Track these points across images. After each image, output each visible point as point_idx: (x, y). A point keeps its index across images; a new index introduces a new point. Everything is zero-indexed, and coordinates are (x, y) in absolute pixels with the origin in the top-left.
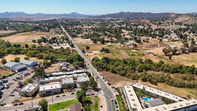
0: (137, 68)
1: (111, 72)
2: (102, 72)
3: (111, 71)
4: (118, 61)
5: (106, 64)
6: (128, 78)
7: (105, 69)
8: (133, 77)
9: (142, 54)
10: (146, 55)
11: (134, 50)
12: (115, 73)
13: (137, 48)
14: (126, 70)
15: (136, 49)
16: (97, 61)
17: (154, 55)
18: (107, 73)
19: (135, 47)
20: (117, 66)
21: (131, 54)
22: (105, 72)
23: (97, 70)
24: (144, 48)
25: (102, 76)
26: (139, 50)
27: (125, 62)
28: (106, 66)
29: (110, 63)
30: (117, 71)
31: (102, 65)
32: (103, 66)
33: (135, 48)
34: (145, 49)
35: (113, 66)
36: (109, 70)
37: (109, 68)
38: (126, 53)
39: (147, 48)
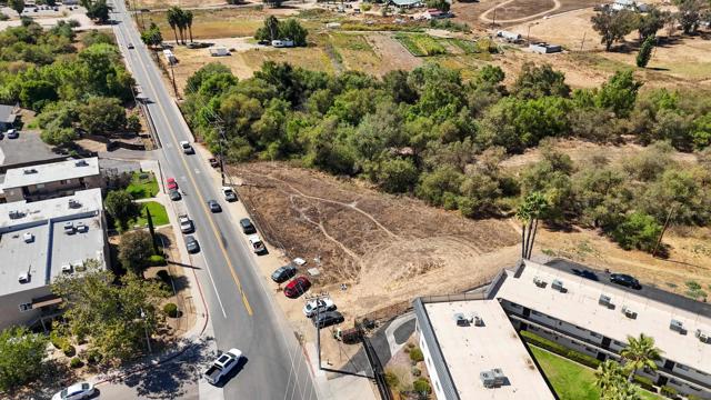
0: (485, 127)
1: (315, 163)
2: (244, 168)
3: (311, 157)
4: (360, 86)
5: (280, 109)
6: (439, 204)
7: (272, 147)
8: (474, 201)
9: (485, 48)
10: (508, 53)
11: (441, 27)
12: (344, 169)
13: (452, 21)
14: (421, 145)
15: (448, 26)
16: (214, 89)
17: (550, 51)
18: (286, 172)
19: (441, 16)
20: (354, 120)
21: (424, 46)
22: (269, 168)
23: (215, 154)
24: (483, 17)
25: (238, 204)
26: (467, 30)
27: (405, 94)
28: (280, 122)
29: (311, 103)
30: (354, 154)
31: (252, 120)
32: (258, 126)
33: (441, 22)
34: (494, 26)
35: (330, 119)
36: (300, 150)
37: (300, 140)
38: (398, 44)
39: (503, 19)
